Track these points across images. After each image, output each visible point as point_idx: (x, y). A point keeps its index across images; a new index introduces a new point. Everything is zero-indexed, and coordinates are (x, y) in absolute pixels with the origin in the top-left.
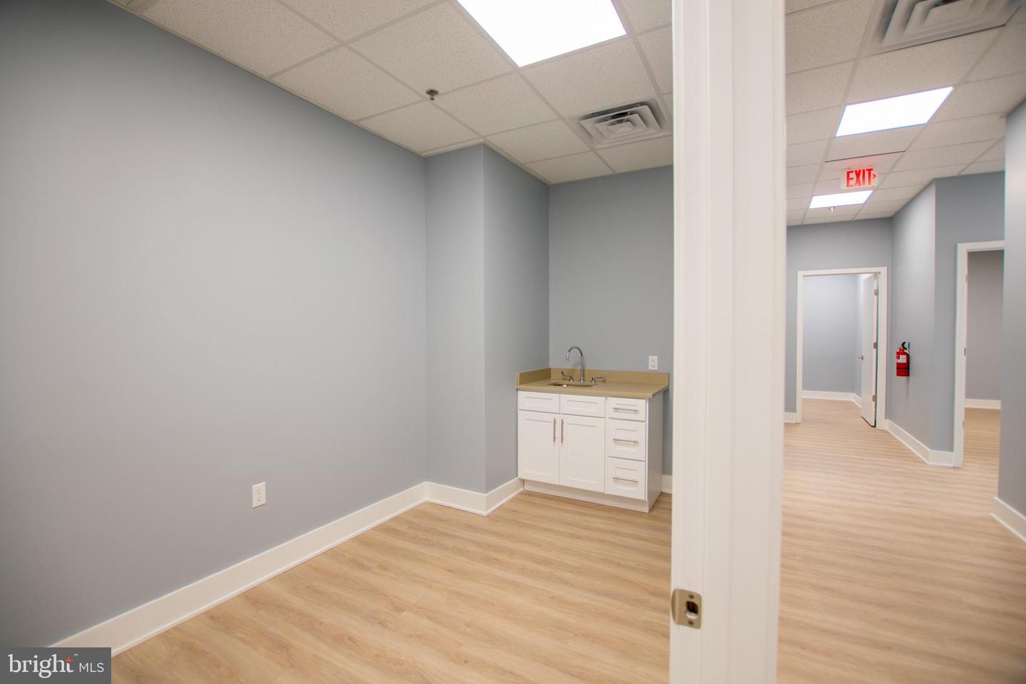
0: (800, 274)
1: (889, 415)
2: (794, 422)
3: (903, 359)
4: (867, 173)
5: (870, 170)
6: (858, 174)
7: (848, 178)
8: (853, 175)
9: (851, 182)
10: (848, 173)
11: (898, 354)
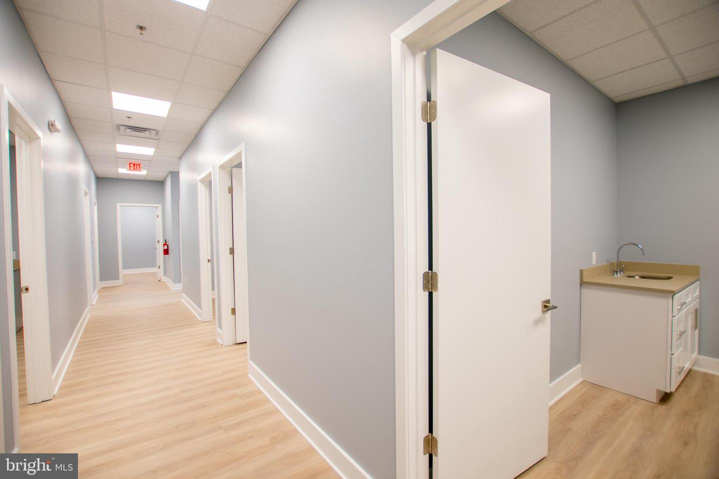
0: (118, 205)
1: (165, 274)
2: (118, 285)
3: (166, 247)
4: (138, 166)
5: (139, 165)
6: (134, 165)
7: (130, 167)
8: (132, 165)
9: (132, 168)
10: (130, 164)
11: (164, 245)
